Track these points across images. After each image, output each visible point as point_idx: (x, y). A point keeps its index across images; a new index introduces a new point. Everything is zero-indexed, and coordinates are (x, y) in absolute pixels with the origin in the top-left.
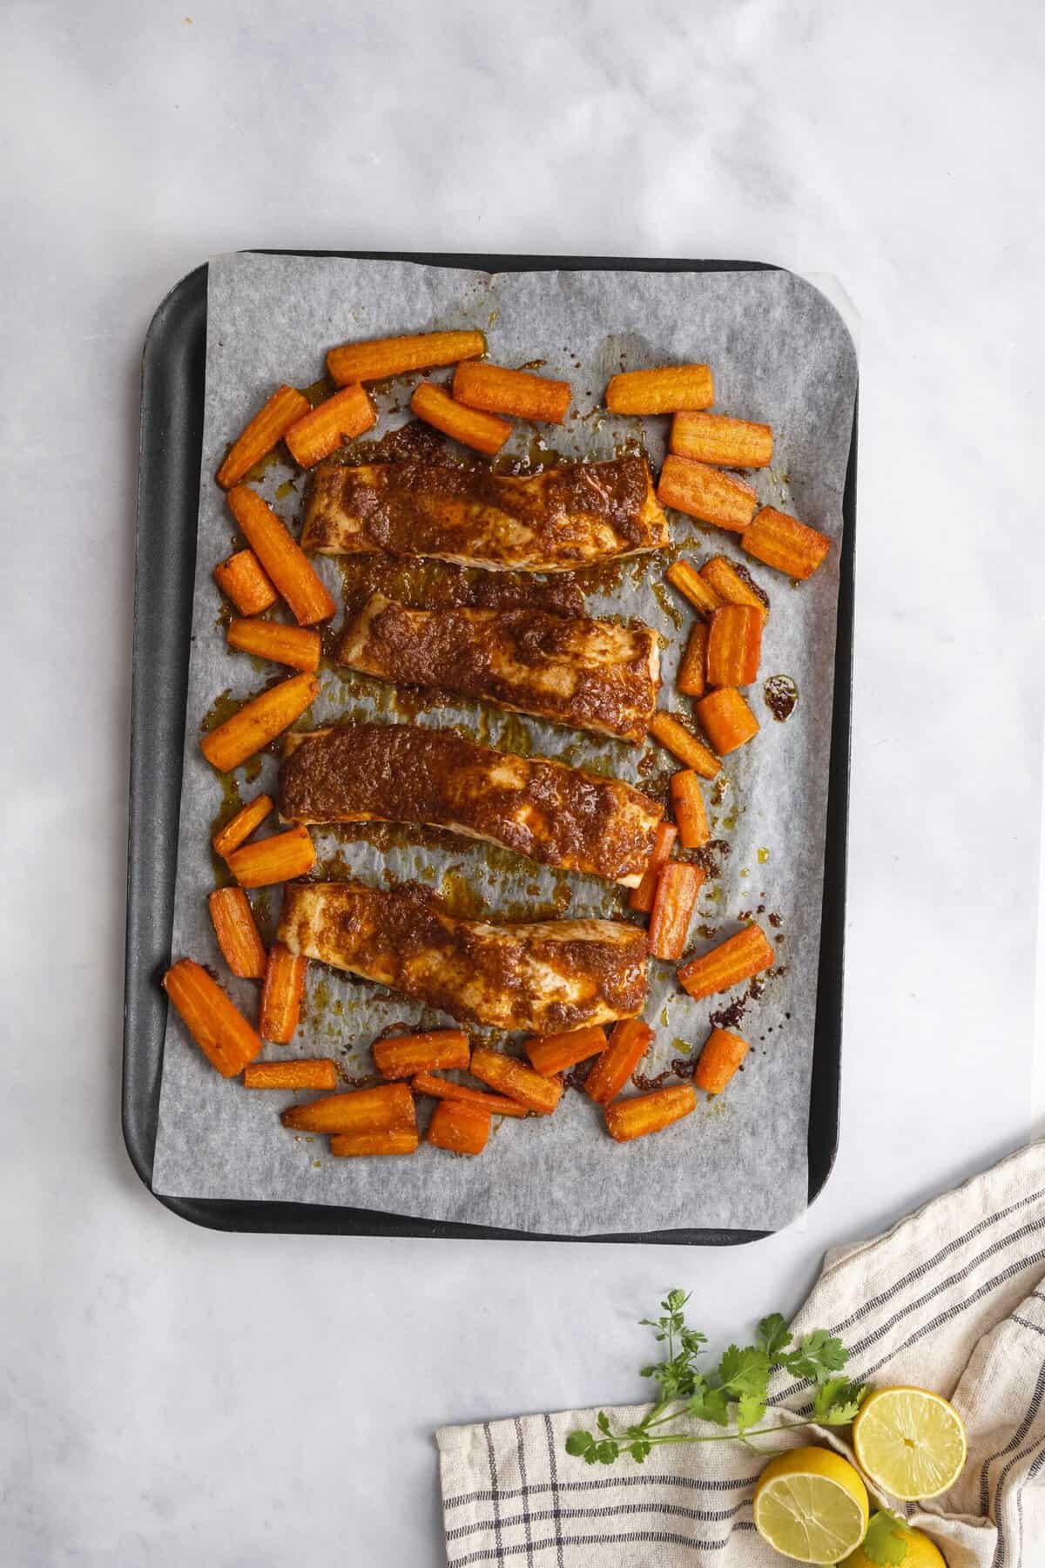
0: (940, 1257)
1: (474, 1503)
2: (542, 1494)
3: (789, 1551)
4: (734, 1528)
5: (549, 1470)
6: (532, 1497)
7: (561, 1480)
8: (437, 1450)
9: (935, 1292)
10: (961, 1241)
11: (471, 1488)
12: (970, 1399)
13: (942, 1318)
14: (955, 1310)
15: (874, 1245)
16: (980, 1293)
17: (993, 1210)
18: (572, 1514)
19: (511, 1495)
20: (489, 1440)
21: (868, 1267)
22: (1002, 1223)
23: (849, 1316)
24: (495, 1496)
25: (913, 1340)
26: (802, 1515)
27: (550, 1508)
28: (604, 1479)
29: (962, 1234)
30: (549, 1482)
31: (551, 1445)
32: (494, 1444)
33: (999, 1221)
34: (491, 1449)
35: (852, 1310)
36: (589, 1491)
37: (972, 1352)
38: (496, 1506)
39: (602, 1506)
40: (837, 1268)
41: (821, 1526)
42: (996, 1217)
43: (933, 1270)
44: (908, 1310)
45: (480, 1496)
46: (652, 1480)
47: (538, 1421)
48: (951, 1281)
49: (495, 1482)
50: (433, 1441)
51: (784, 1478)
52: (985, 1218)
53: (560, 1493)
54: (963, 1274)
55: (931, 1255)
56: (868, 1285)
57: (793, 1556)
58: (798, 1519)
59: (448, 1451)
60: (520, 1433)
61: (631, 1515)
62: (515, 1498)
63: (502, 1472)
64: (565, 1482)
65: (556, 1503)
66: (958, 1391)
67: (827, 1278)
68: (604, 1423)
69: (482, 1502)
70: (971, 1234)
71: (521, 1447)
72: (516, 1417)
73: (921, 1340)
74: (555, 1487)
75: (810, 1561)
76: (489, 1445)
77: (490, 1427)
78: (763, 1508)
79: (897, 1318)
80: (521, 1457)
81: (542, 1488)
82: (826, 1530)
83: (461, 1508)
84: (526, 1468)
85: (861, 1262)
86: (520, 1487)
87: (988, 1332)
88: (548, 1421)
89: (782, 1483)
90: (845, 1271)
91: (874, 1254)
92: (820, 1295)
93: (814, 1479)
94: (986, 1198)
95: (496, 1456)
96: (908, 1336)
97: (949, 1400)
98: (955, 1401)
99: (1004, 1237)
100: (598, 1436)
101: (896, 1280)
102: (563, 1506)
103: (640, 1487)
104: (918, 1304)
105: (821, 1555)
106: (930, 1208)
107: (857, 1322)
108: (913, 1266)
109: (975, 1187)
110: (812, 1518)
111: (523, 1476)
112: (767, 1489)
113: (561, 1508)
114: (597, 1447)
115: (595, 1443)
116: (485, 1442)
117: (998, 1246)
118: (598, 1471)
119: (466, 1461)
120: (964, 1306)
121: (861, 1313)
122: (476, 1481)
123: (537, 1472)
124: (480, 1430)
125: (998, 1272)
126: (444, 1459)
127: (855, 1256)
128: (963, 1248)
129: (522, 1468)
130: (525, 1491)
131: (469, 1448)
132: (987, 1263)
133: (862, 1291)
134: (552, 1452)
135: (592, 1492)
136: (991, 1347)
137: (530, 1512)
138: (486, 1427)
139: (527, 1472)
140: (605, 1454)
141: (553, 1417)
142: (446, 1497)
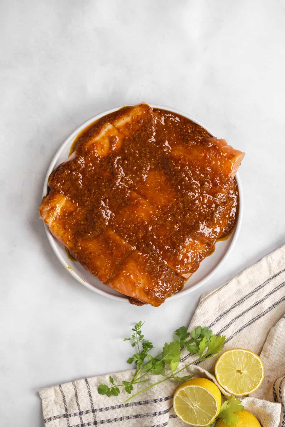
0: (251, 294)
1: (57, 420)
2: (88, 415)
3: (189, 422)
4: (170, 418)
5: (90, 403)
6: (84, 416)
7: (96, 407)
8: (41, 400)
9: (250, 309)
10: (260, 287)
11: (56, 414)
12: (267, 354)
13: (254, 320)
14: (259, 316)
15: (220, 288)
16: (270, 309)
17: (274, 273)
18: (102, 422)
19: (74, 415)
20: (62, 392)
21: (219, 299)
22: (278, 278)
23: (213, 321)
24: (67, 416)
25: (241, 330)
26: (193, 405)
27: (92, 420)
28: (115, 405)
29: (261, 283)
30: (91, 409)
31: (89, 392)
32: (65, 394)
33: (277, 278)
34: (64, 396)
35: (214, 319)
36: (109, 411)
37: (268, 334)
38: (68, 420)
39: (115, 417)
40: (205, 299)
41: (201, 409)
42: (275, 276)
43: (248, 299)
44: (238, 317)
45: (60, 417)
46: (135, 404)
47: (83, 382)
48: (256, 304)
49: (66, 410)
50: (38, 395)
51: (183, 389)
52: (271, 276)
53: (96, 413)
54: (262, 301)
55: (247, 293)
56: (220, 306)
57: (191, 424)
58: (191, 407)
59: (45, 399)
60: (75, 388)
61: (128, 421)
62: (76, 417)
63: (69, 406)
64: (98, 408)
65: (95, 418)
66: (262, 352)
67: (201, 304)
68: (112, 381)
69: (62, 419)
70: (264, 284)
71: (76, 394)
72: (73, 381)
73: (245, 330)
74: (93, 411)
75: (198, 425)
76: (62, 394)
77: (62, 386)
78: (176, 404)
79: (233, 321)
80: (77, 398)
81: (87, 412)
82: (203, 411)
83: (52, 422)
84: (79, 403)
85: (216, 296)
86: (78, 411)
87: (274, 325)
88: (86, 381)
89: (183, 390)
90: (209, 300)
91: (221, 292)
92: (199, 312)
93: (195, 387)
94: (270, 266)
95: (66, 400)
96: (239, 328)
97: (259, 355)
98: (261, 355)
99: (279, 284)
100: (110, 386)
101: (232, 304)
102: (98, 419)
103: (131, 408)
104: (243, 314)
105: (201, 422)
106: (245, 271)
107: (217, 323)
108: (239, 298)
109: (264, 262)
110: (196, 406)
111: (79, 406)
112: (177, 395)
113: (97, 420)
114: (110, 390)
115: (109, 389)
116: (60, 393)
117: (277, 288)
118: (111, 401)
119: (53, 402)
120: (263, 314)
121: (218, 319)
122: (59, 411)
123: (85, 405)
124: (58, 388)
125: (278, 299)
126: (43, 402)
127: (212, 294)
128: (261, 290)
129: (78, 403)
130: (80, 414)
131: (54, 397)
132: (273, 296)
133: (218, 310)
134: (90, 395)
135: (110, 412)
136: (275, 331)
137: (84, 423)
138: (60, 386)
139: (80, 405)
140: (114, 392)
141: (89, 380)
142: (45, 418)
